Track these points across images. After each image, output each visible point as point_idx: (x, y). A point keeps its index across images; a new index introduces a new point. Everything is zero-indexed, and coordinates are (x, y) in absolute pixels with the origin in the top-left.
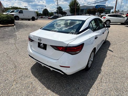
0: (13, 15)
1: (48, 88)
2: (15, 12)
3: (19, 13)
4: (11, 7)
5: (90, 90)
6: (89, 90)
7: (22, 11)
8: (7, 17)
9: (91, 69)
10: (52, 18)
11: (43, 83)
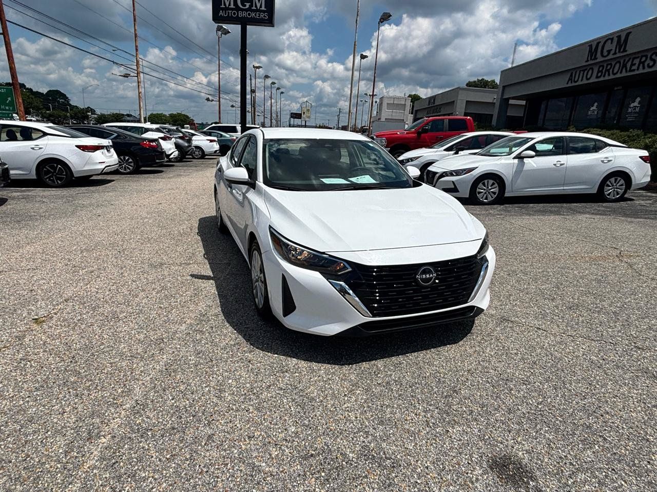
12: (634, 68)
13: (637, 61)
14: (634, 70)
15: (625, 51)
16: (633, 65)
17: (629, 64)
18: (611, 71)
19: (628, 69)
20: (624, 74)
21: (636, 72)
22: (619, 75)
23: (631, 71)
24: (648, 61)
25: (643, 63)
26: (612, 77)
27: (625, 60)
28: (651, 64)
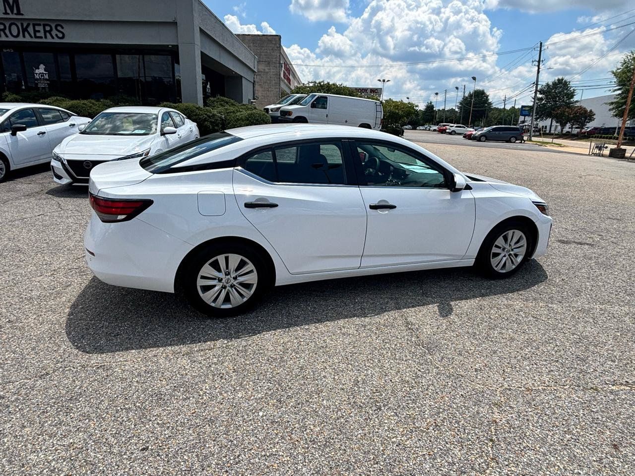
0: (289, 113)
1: (74, 306)
2: (301, 105)
3: (313, 106)
4: (311, 85)
5: (133, 349)
6: (127, 349)
7: (326, 98)
8: (248, 120)
9: (230, 320)
10: (482, 135)
11: (83, 295)
12: (38, 34)
13: (40, 28)
14: (41, 37)
15: (19, 13)
16: (35, 31)
17: (31, 29)
18: (7, 31)
19: (33, 35)
20: (28, 39)
21: (44, 40)
22: (21, 39)
23: (36, 37)
24: (54, 32)
25: (50, 32)
26: (11, 39)
27: (22, 25)
28: (60, 35)
